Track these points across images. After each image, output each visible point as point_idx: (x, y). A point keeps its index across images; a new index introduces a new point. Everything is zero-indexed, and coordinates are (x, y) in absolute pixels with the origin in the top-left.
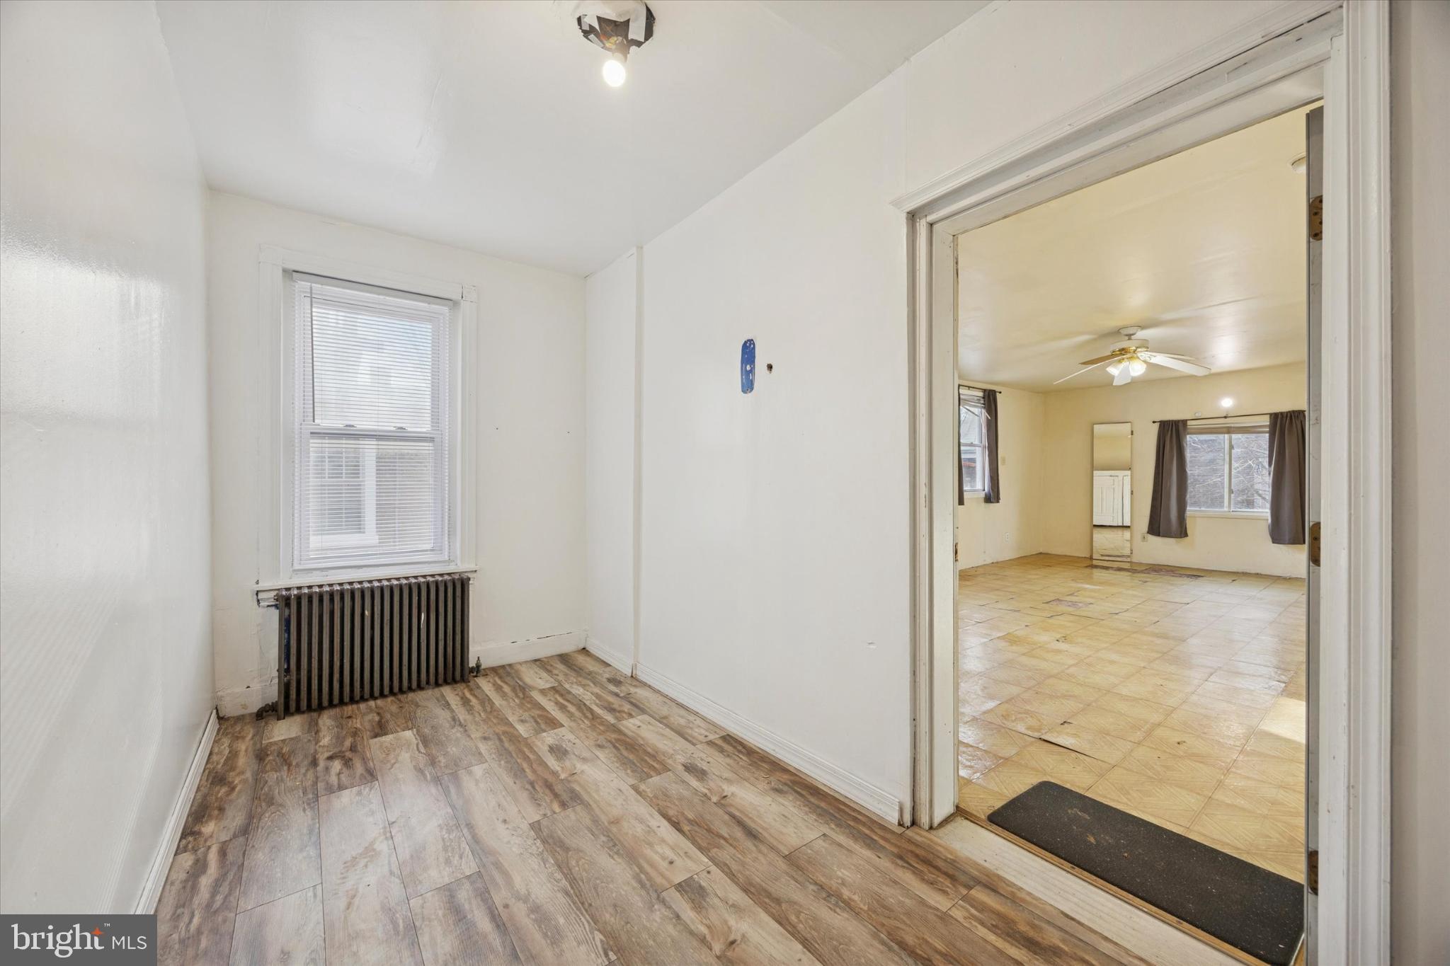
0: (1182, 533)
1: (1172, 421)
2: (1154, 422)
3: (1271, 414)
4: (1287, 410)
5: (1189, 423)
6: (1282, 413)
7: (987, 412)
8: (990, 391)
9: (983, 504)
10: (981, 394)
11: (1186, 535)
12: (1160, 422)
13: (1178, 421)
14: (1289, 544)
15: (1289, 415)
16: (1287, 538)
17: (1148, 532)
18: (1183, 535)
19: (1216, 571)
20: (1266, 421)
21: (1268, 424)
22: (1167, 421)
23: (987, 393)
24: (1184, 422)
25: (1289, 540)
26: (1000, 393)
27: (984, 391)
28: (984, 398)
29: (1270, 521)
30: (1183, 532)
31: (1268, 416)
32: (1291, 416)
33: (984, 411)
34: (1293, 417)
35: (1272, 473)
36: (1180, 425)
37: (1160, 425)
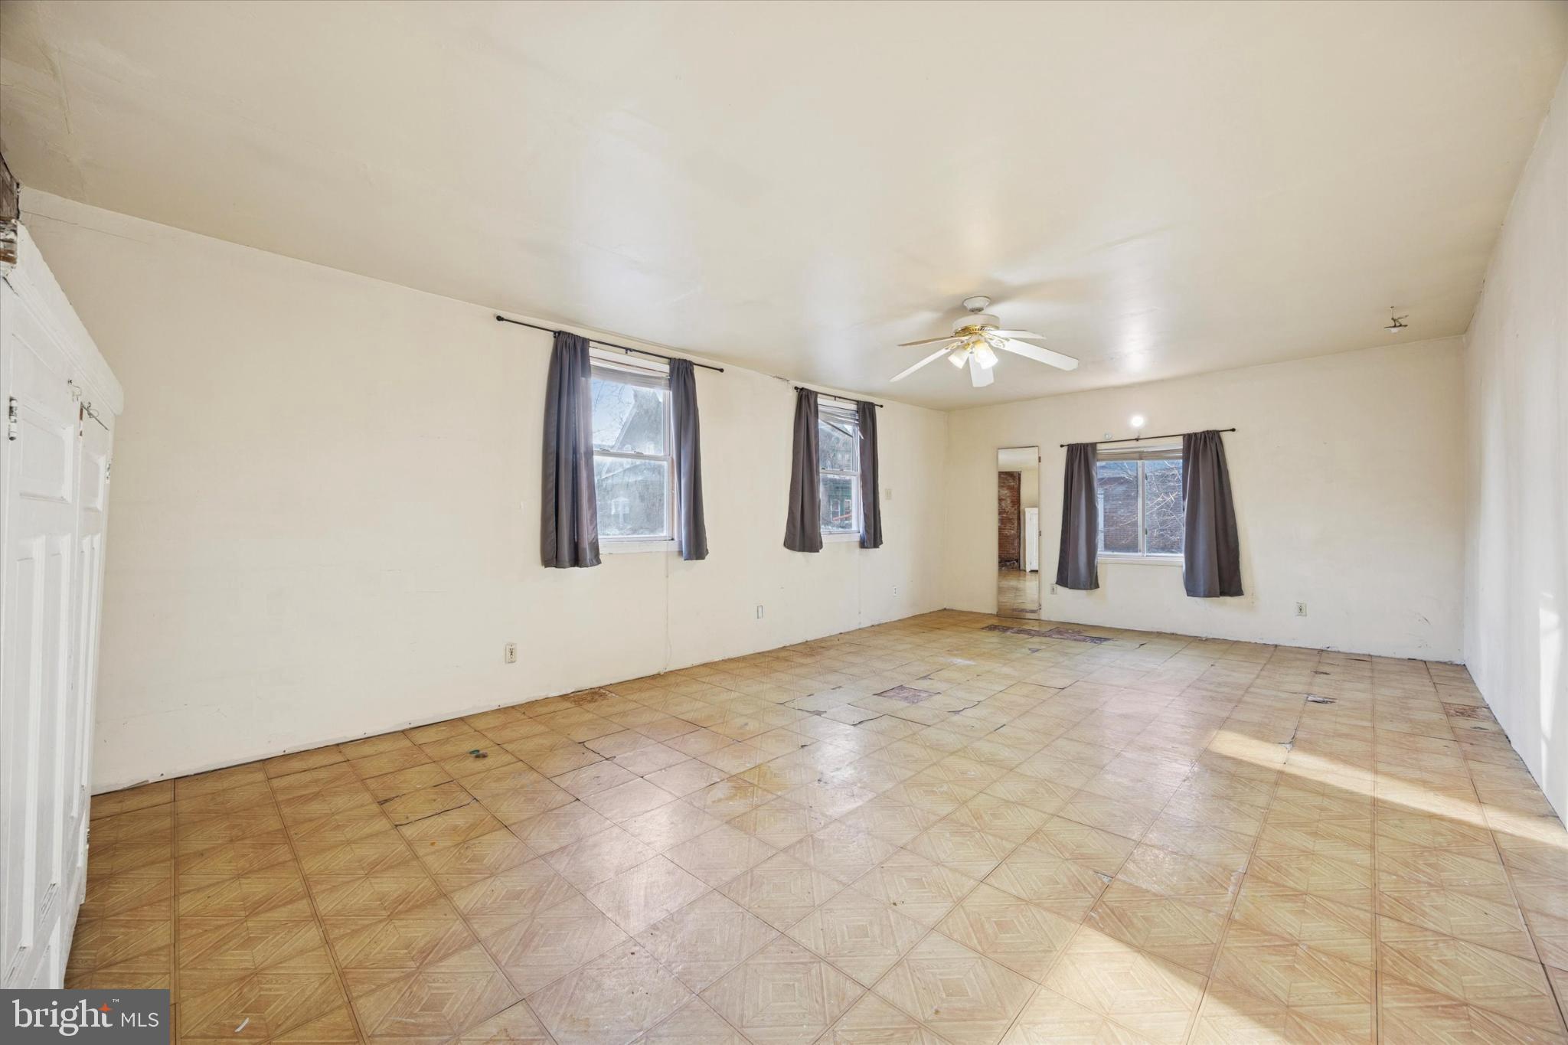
0: (1092, 583)
1: (1081, 444)
2: (1062, 446)
3: (1184, 435)
4: (1202, 431)
5: (1099, 447)
6: (1195, 434)
7: (861, 431)
8: (865, 403)
9: (858, 550)
10: (853, 407)
11: (1097, 586)
12: (1068, 445)
13: (1087, 445)
14: (1206, 596)
15: (1203, 437)
16: (1202, 589)
17: (1057, 583)
18: (1093, 586)
19: (1129, 630)
20: (1178, 444)
21: (1182, 447)
22: (1075, 444)
23: (861, 407)
24: (1094, 445)
25: (1204, 591)
26: (882, 406)
27: (858, 402)
28: (857, 412)
29: (1184, 568)
30: (1094, 581)
31: (1181, 438)
32: (1205, 437)
33: (857, 429)
34: (1207, 439)
35: (1186, 510)
36: (1089, 448)
37: (1068, 451)
